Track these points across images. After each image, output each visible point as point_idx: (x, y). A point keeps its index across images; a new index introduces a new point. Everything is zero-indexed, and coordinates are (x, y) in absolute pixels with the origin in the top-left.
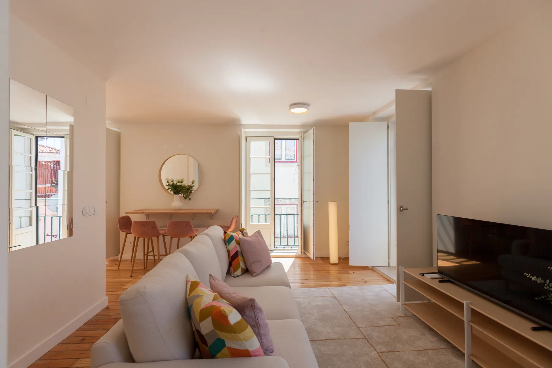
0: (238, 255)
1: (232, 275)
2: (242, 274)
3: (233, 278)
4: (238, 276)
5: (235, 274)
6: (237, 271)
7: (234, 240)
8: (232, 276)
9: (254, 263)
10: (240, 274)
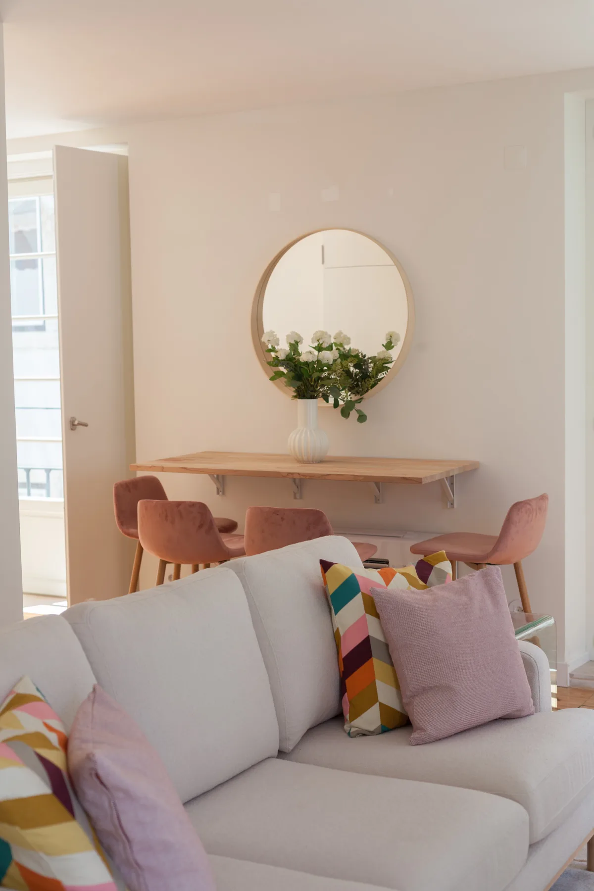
0: (370, 656)
1: (346, 727)
2: (385, 729)
3: (346, 735)
4: (364, 735)
5: (352, 723)
6: (363, 715)
7: (359, 596)
8: (345, 731)
9: (424, 690)
10: (372, 728)
